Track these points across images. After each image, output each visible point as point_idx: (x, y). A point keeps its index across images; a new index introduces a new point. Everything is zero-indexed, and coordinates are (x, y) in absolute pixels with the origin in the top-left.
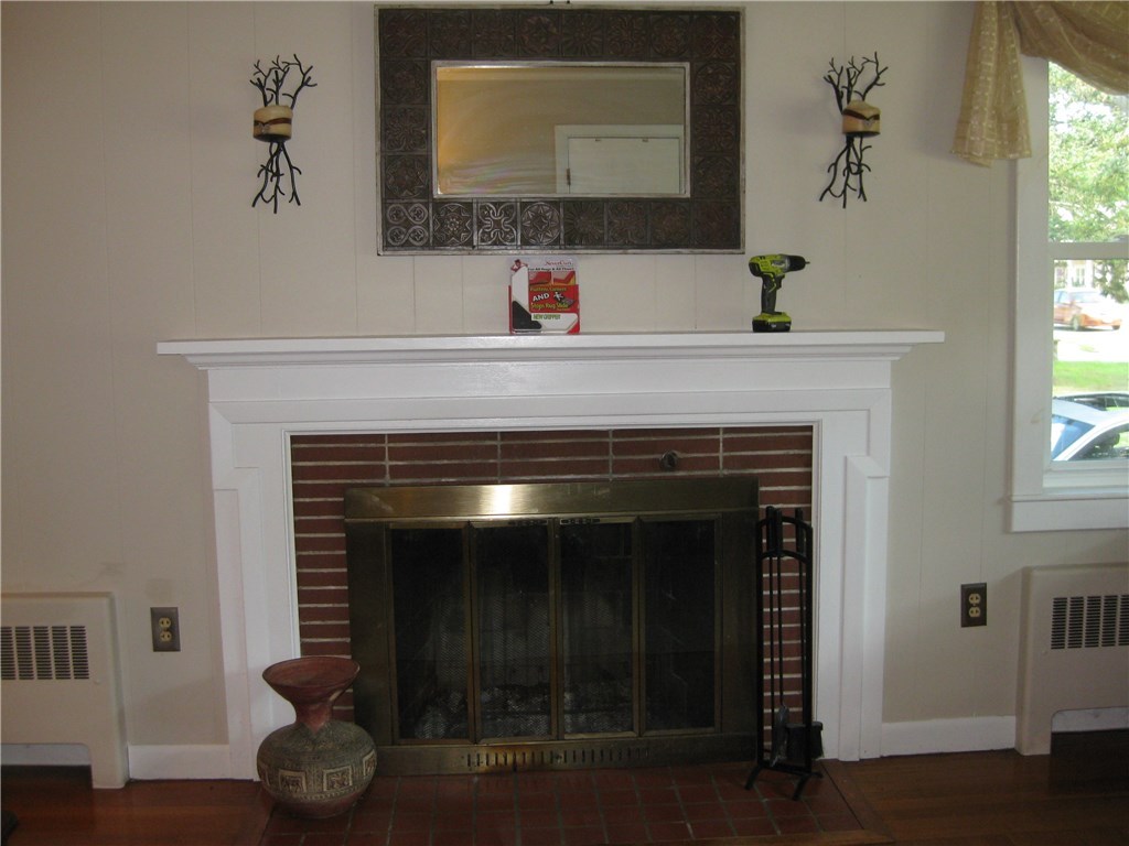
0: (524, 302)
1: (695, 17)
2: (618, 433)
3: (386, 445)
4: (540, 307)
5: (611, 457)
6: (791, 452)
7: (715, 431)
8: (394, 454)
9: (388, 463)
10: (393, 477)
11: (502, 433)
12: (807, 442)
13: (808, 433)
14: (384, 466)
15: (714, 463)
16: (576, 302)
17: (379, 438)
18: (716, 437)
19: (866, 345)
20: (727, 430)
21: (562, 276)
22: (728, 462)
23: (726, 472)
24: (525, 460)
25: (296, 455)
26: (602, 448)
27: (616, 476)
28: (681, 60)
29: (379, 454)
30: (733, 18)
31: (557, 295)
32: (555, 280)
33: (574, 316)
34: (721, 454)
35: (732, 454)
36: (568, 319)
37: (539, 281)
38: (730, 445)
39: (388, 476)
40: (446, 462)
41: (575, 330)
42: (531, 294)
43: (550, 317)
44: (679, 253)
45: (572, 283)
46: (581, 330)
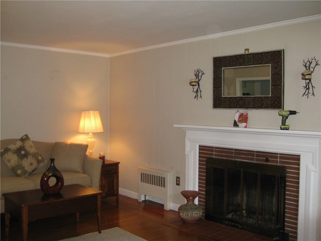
0: (237, 120)
1: (272, 53)
2: (257, 152)
3: (214, 149)
4: (240, 121)
5: (255, 157)
6: (295, 161)
7: (277, 154)
8: (216, 151)
9: (214, 153)
10: (215, 156)
11: (234, 149)
12: (299, 159)
13: (299, 157)
14: (213, 154)
15: (277, 162)
16: (247, 120)
17: (213, 147)
18: (277, 155)
19: (313, 135)
20: (280, 154)
21: (245, 114)
22: (280, 162)
23: (280, 164)
24: (238, 156)
25: (200, 149)
26: (253, 155)
27: (256, 162)
28: (269, 64)
29: (213, 151)
30: (280, 52)
31: (244, 119)
32: (244, 115)
33: (246, 124)
34: (279, 160)
35: (281, 160)
36: (244, 124)
37: (241, 115)
38: (281, 158)
39: (214, 156)
40: (224, 154)
41: (246, 127)
42: (239, 118)
43: (240, 124)
44: (268, 110)
45: (247, 116)
46: (247, 127)
